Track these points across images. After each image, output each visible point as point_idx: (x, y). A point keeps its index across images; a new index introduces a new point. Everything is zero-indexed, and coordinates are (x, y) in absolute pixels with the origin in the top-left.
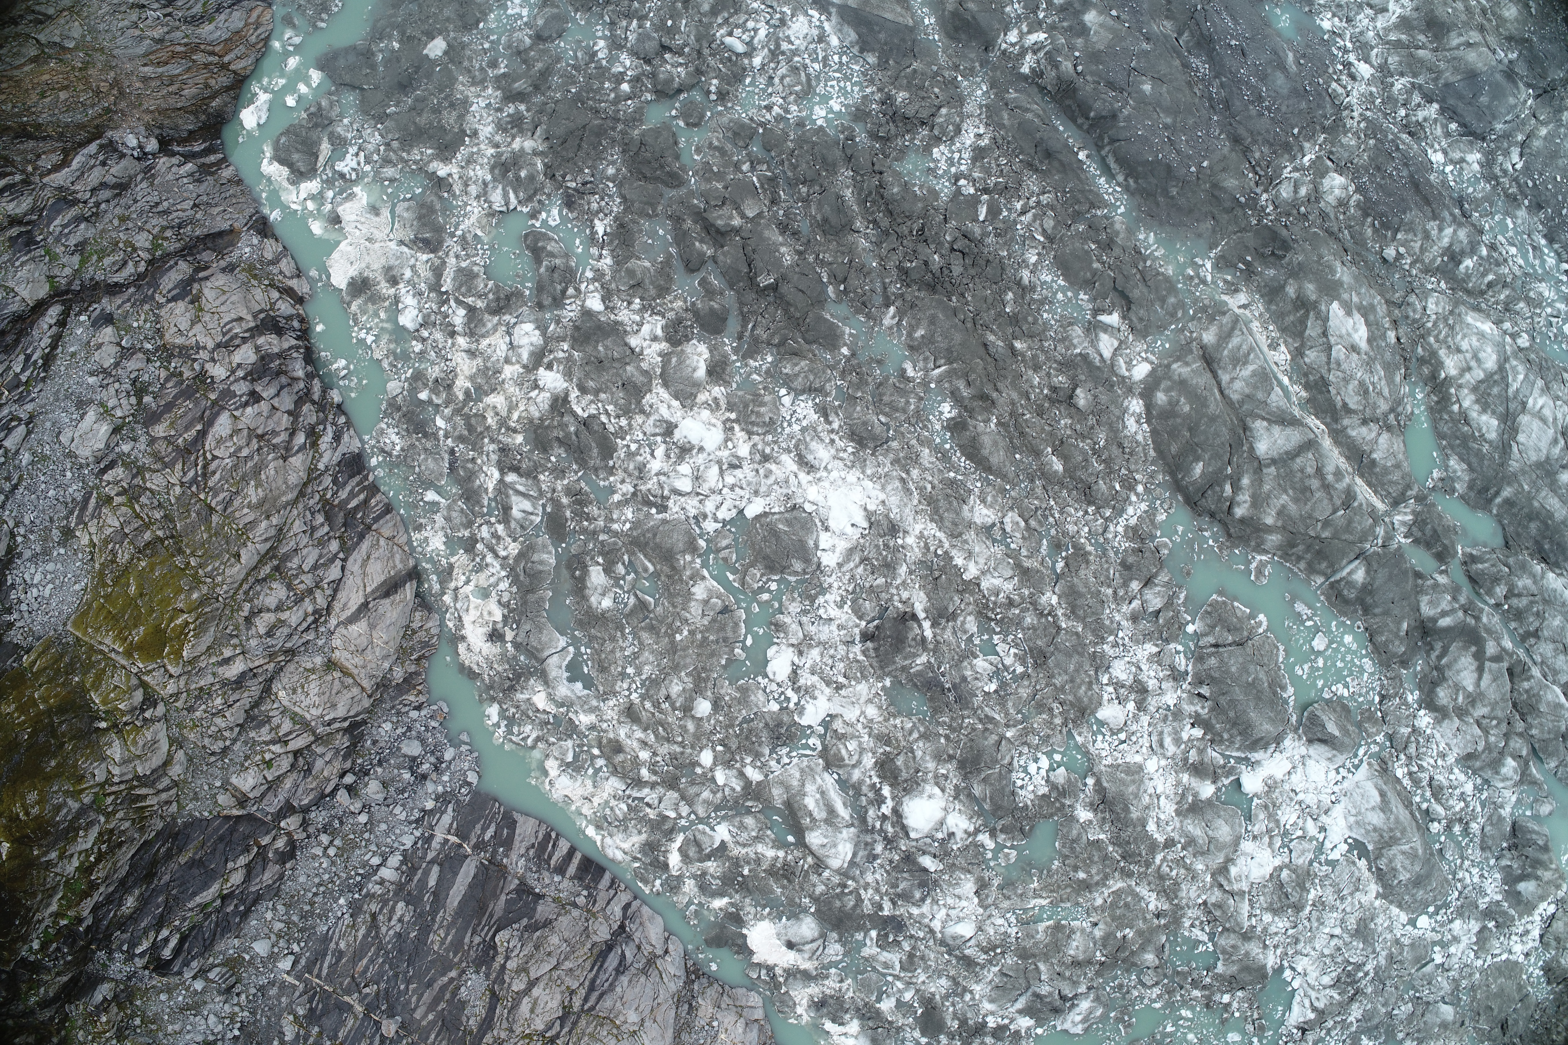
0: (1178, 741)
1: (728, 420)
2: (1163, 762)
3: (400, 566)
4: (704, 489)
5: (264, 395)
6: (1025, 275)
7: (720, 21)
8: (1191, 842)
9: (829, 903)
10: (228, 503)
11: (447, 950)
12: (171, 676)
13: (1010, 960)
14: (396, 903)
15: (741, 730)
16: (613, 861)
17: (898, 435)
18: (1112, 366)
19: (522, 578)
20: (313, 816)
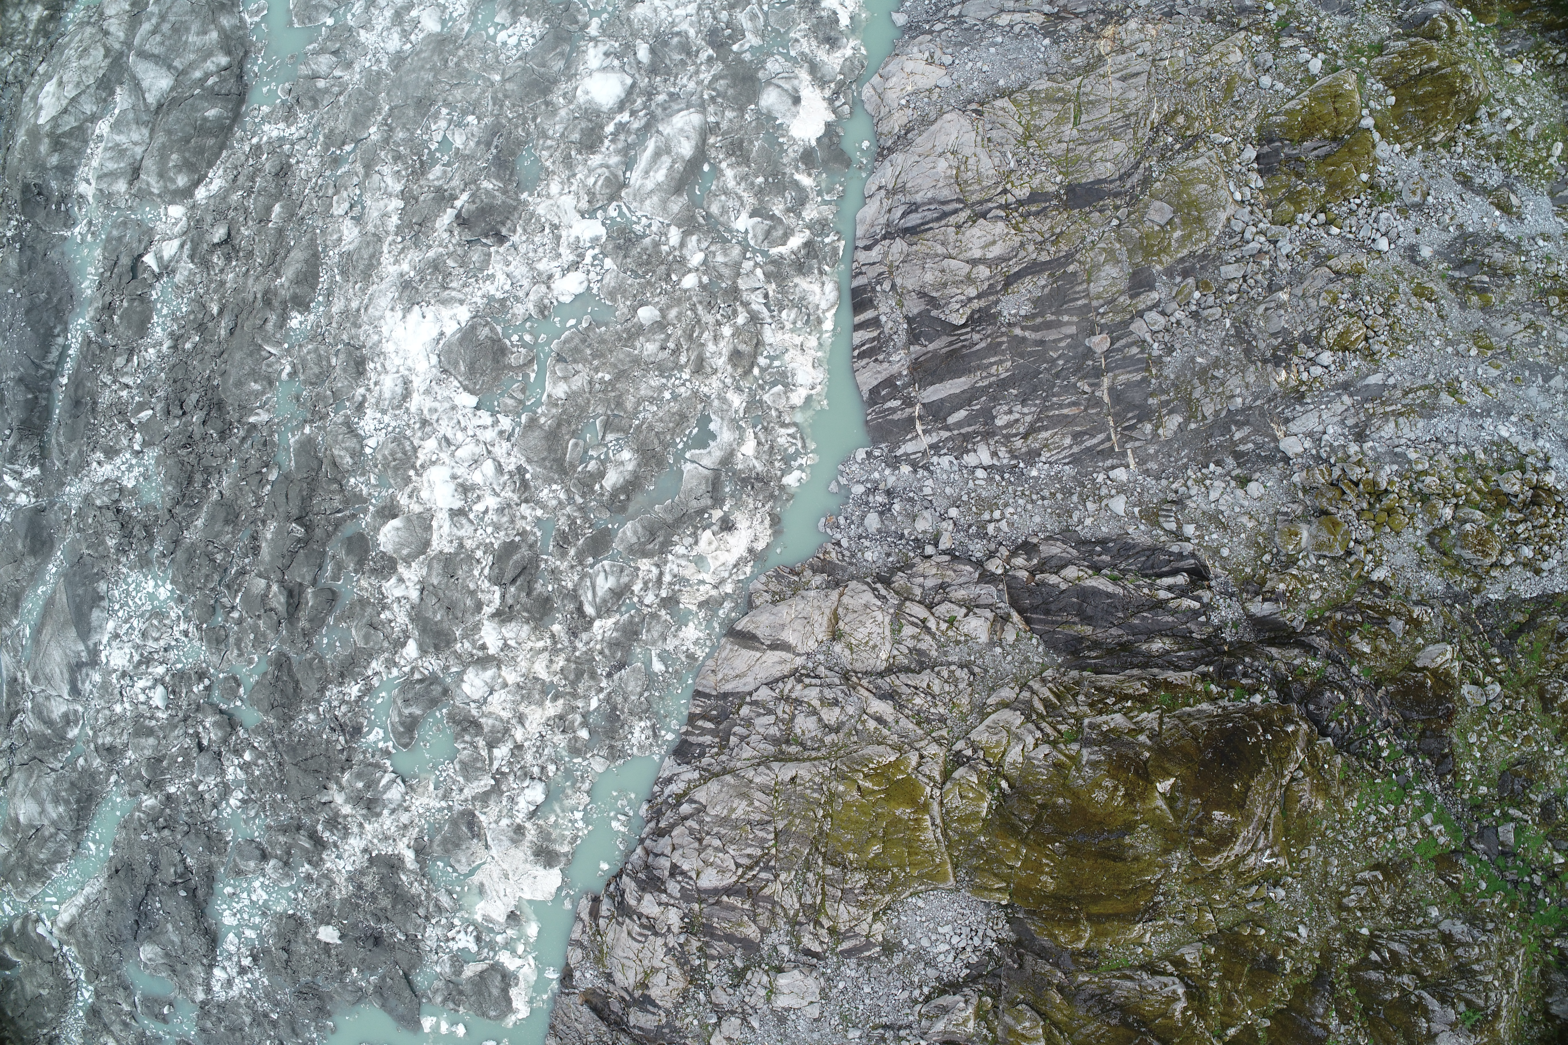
1: (417, 474)
3: (729, 647)
4: (480, 449)
5: (668, 865)
6: (165, 348)
7: (154, 723)
9: (735, 99)
10: (762, 823)
11: (1003, 353)
12: (922, 757)
14: (1002, 428)
15: (646, 273)
16: (839, 289)
17: (337, 340)
18: (185, 233)
19: (661, 539)
20: (979, 555)
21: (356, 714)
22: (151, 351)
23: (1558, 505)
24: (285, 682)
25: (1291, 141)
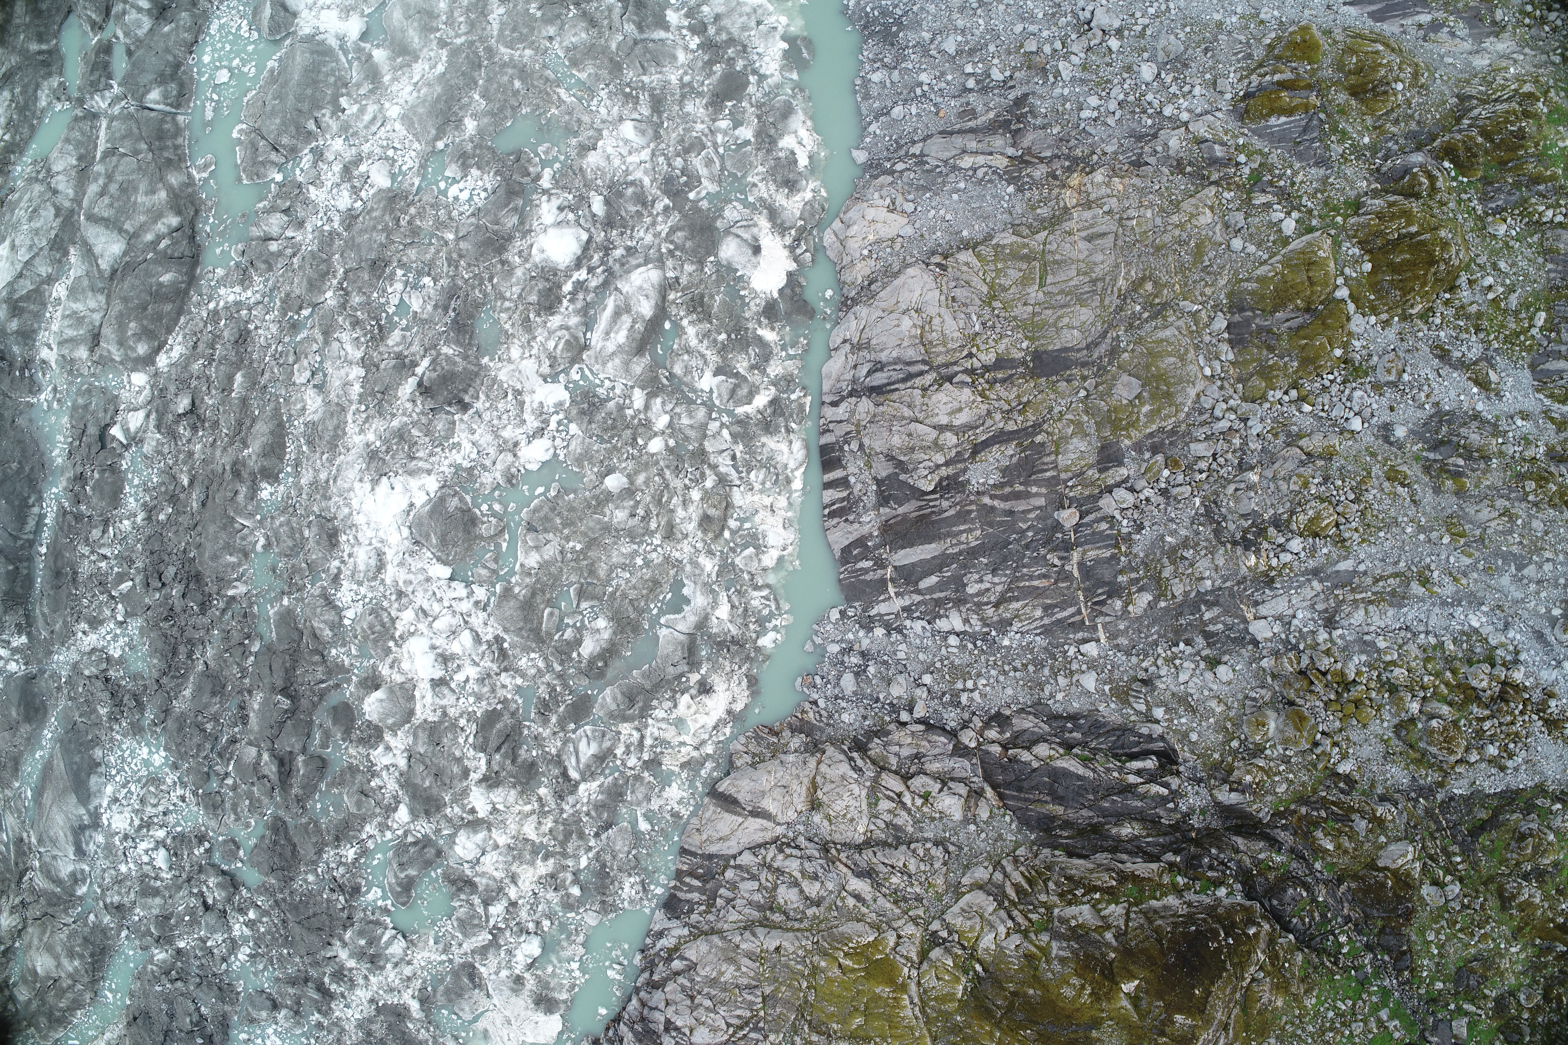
0: (362, 110)
1: (397, 645)
2: (387, 105)
3: (712, 808)
4: (457, 620)
5: (663, 1019)
6: (139, 519)
7: (159, 883)
8: (427, 29)
9: (694, 252)
10: (750, 989)
11: (972, 521)
12: (899, 937)
13: (629, 74)
14: (973, 596)
15: (612, 437)
16: (807, 447)
17: (308, 512)
18: (149, 402)
19: (640, 704)
20: (953, 724)
21: (354, 875)
22: (126, 522)
23: (1525, 702)
24: (282, 846)
25: (1263, 311)
